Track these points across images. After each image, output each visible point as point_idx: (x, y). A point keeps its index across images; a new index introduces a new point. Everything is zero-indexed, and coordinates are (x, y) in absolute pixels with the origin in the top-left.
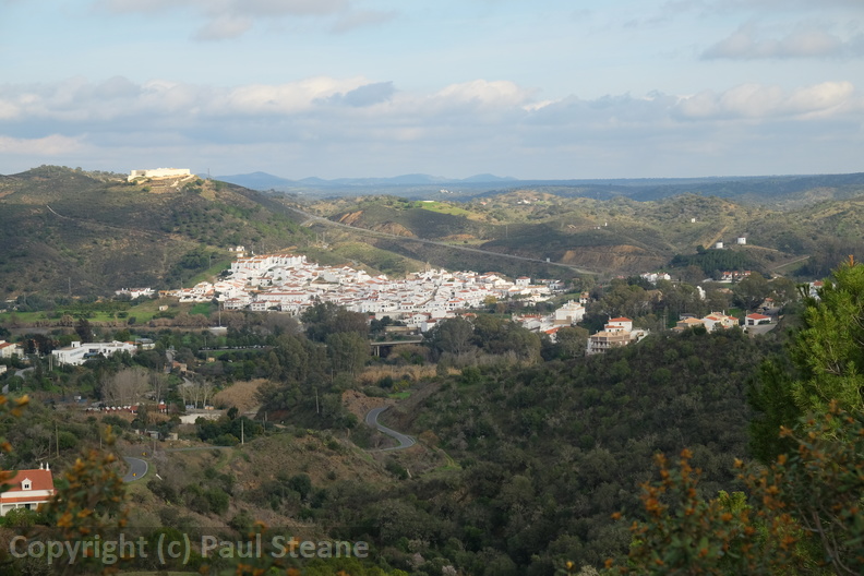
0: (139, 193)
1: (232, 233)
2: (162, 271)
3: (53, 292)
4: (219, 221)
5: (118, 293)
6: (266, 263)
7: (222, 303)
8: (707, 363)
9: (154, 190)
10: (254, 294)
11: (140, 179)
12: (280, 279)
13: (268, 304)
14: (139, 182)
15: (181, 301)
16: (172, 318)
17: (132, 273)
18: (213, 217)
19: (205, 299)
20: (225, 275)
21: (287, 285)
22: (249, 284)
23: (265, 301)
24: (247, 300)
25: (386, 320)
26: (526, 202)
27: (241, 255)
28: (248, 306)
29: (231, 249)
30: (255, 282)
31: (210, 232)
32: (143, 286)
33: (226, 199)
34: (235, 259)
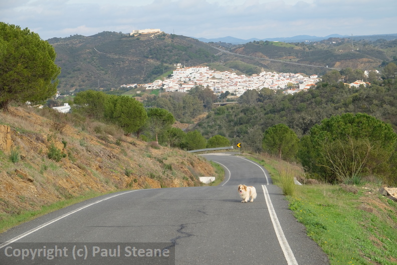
0: (135, 40)
1: (176, 57)
2: (143, 76)
3: (91, 86)
4: (171, 52)
5: (121, 86)
6: (189, 70)
7: (165, 89)
8: (324, 100)
9: (142, 39)
10: (181, 85)
11: (136, 34)
12: (195, 78)
13: (186, 89)
14: (135, 35)
15: (147, 89)
16: (141, 96)
17: (129, 77)
18: (169, 51)
19: (158, 87)
20: (170, 76)
21: (197, 80)
22: (180, 80)
23: (184, 88)
24: (177, 87)
25: (227, 93)
26: (334, 43)
27: (179, 67)
28: (177, 90)
29: (175, 65)
30: (183, 79)
31: (166, 57)
32: (134, 83)
33: (176, 42)
34: (175, 69)
